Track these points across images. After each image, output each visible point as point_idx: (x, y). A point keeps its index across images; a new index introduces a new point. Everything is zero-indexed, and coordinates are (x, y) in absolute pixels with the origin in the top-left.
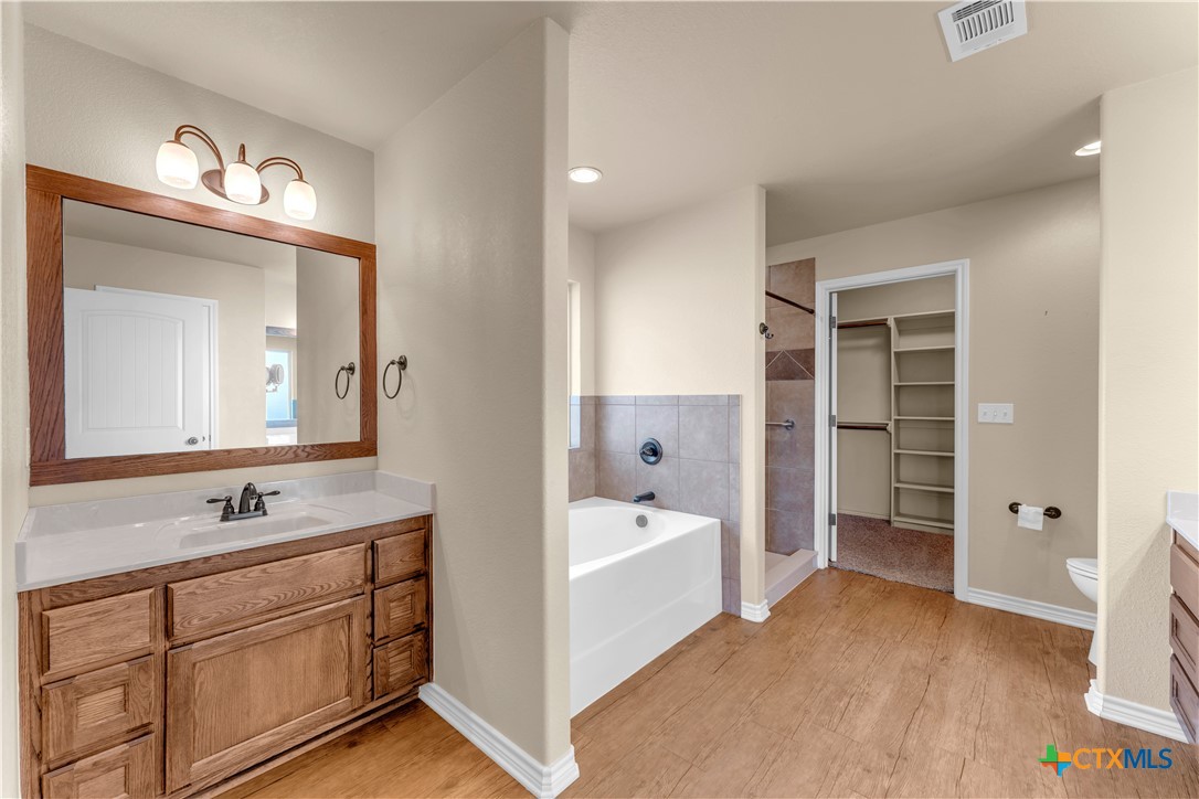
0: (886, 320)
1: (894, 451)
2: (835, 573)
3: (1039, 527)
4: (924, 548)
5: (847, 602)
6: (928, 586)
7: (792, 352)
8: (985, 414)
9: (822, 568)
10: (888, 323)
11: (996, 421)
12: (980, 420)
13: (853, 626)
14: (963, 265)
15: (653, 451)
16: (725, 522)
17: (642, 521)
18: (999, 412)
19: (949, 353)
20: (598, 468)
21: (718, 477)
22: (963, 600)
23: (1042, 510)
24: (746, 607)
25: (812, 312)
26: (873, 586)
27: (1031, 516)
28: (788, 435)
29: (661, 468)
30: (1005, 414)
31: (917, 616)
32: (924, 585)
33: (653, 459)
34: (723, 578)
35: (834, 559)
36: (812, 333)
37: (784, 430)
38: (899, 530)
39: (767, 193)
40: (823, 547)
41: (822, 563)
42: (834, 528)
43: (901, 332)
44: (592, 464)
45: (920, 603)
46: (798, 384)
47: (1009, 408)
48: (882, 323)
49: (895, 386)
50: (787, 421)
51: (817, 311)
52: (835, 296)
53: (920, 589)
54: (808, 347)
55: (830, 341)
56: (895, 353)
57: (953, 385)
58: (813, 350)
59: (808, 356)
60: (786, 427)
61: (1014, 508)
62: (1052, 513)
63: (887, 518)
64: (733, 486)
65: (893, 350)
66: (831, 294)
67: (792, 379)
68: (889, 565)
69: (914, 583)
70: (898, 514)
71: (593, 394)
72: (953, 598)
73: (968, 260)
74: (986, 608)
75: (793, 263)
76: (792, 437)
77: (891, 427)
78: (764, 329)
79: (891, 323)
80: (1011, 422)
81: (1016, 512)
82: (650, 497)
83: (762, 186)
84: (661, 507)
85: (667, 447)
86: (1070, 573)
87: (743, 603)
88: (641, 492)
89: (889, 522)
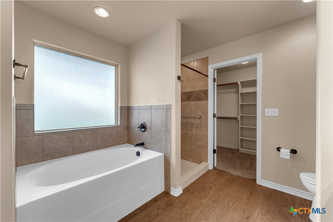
0: (237, 82)
1: (240, 126)
2: (215, 171)
3: (288, 158)
4: (249, 160)
5: (215, 186)
6: (247, 178)
7: (201, 91)
8: (268, 112)
9: (211, 169)
10: (238, 83)
11: (271, 115)
12: (265, 115)
13: (213, 199)
14: (259, 56)
15: (143, 127)
16: (166, 155)
17: (138, 154)
18: (273, 112)
19: (255, 93)
20: (128, 133)
21: (163, 137)
22: (259, 184)
23: (289, 151)
24: (172, 190)
25: (207, 76)
26: (227, 177)
27: (285, 153)
28: (199, 121)
29: (146, 133)
30: (275, 113)
31: (241, 192)
32: (246, 177)
33: (143, 130)
34: (165, 177)
35: (215, 165)
36: (207, 84)
37: (198, 119)
38: (241, 153)
39: (181, 24)
40: (211, 162)
41: (211, 167)
42: (215, 154)
43: (243, 87)
44: (126, 131)
45: (243, 186)
46: (202, 102)
47: (277, 110)
48: (236, 84)
49: (240, 104)
50: (199, 116)
51: (209, 76)
52: (216, 71)
53: (244, 179)
54: (206, 89)
55: (214, 87)
56: (240, 93)
57: (256, 104)
58: (207, 90)
59: (206, 92)
60: (199, 118)
61: (278, 149)
62: (294, 152)
63: (237, 149)
64: (168, 141)
65: (240, 92)
66: (214, 70)
67: (201, 101)
68: (235, 168)
69: (242, 176)
70: (242, 147)
71: (127, 105)
72: (256, 183)
73: (261, 53)
74: (268, 188)
75: (201, 59)
76: (201, 122)
77: (239, 118)
78: (179, 78)
79: (239, 83)
80: (278, 116)
81: (280, 151)
82: (142, 144)
83: (179, 20)
84: (146, 148)
85: (148, 126)
86: (302, 180)
87: (171, 188)
88: (140, 142)
89: (238, 150)
